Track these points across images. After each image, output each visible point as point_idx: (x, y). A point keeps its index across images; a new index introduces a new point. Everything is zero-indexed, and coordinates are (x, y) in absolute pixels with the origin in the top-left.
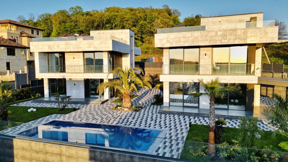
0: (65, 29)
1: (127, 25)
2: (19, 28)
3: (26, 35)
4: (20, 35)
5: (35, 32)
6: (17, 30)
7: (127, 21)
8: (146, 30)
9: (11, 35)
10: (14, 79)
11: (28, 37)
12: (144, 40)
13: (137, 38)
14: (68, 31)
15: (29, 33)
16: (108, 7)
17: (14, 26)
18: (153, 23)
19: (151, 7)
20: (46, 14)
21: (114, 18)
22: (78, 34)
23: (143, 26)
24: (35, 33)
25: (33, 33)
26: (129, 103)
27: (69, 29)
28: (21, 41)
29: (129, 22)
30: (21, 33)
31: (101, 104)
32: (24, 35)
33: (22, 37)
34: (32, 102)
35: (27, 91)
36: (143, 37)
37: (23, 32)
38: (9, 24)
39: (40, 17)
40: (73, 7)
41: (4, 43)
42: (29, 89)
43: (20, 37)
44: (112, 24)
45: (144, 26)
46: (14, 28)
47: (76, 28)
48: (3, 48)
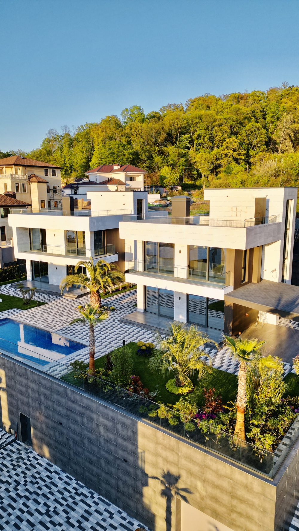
0: (110, 152)
1: (219, 133)
2: (28, 169)
3: (35, 180)
4: (28, 180)
5: (50, 171)
6: (25, 173)
7: (220, 125)
8: (258, 139)
9: (16, 182)
11: (39, 182)
12: (252, 160)
13: (237, 157)
14: (114, 154)
15: (42, 175)
16: (193, 98)
17: (20, 168)
18: (278, 123)
19: (285, 84)
20: (87, 125)
21: (197, 123)
22: (119, 165)
23: (252, 132)
24: (50, 174)
25: (46, 174)
26: (97, 303)
27: (115, 151)
28: (29, 190)
29: (224, 128)
30: (30, 178)
31: (76, 298)
33: (30, 183)
34: (10, 286)
35: (11, 270)
36: (251, 154)
37: (33, 175)
38: (14, 166)
39: (79, 129)
40: (128, 107)
42: (13, 267)
43: (28, 183)
44: (193, 133)
45: (254, 133)
46: (20, 170)
47: (127, 148)
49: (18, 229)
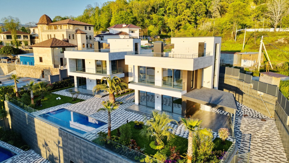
1: (180, 7)
2: (75, 26)
3: (80, 32)
5: (88, 28)
6: (74, 28)
7: (181, 3)
8: (201, 11)
9: (69, 33)
10: (59, 74)
11: (81, 33)
13: (190, 20)
14: (123, 18)
15: (83, 30)
17: (71, 26)
18: (212, 2)
20: (108, 2)
21: (168, 2)
22: (126, 24)
25: (86, 29)
26: (113, 100)
27: (124, 17)
28: (76, 38)
29: (183, 4)
30: (76, 31)
31: (101, 97)
32: (79, 32)
33: (77, 34)
34: (65, 91)
35: (66, 82)
36: (198, 18)
37: (78, 30)
38: (68, 25)
39: (104, 4)
41: (58, 44)
42: (67, 80)
44: (166, 7)
45: (199, 7)
47: (130, 15)
48: (57, 48)
49: (70, 59)
